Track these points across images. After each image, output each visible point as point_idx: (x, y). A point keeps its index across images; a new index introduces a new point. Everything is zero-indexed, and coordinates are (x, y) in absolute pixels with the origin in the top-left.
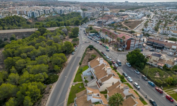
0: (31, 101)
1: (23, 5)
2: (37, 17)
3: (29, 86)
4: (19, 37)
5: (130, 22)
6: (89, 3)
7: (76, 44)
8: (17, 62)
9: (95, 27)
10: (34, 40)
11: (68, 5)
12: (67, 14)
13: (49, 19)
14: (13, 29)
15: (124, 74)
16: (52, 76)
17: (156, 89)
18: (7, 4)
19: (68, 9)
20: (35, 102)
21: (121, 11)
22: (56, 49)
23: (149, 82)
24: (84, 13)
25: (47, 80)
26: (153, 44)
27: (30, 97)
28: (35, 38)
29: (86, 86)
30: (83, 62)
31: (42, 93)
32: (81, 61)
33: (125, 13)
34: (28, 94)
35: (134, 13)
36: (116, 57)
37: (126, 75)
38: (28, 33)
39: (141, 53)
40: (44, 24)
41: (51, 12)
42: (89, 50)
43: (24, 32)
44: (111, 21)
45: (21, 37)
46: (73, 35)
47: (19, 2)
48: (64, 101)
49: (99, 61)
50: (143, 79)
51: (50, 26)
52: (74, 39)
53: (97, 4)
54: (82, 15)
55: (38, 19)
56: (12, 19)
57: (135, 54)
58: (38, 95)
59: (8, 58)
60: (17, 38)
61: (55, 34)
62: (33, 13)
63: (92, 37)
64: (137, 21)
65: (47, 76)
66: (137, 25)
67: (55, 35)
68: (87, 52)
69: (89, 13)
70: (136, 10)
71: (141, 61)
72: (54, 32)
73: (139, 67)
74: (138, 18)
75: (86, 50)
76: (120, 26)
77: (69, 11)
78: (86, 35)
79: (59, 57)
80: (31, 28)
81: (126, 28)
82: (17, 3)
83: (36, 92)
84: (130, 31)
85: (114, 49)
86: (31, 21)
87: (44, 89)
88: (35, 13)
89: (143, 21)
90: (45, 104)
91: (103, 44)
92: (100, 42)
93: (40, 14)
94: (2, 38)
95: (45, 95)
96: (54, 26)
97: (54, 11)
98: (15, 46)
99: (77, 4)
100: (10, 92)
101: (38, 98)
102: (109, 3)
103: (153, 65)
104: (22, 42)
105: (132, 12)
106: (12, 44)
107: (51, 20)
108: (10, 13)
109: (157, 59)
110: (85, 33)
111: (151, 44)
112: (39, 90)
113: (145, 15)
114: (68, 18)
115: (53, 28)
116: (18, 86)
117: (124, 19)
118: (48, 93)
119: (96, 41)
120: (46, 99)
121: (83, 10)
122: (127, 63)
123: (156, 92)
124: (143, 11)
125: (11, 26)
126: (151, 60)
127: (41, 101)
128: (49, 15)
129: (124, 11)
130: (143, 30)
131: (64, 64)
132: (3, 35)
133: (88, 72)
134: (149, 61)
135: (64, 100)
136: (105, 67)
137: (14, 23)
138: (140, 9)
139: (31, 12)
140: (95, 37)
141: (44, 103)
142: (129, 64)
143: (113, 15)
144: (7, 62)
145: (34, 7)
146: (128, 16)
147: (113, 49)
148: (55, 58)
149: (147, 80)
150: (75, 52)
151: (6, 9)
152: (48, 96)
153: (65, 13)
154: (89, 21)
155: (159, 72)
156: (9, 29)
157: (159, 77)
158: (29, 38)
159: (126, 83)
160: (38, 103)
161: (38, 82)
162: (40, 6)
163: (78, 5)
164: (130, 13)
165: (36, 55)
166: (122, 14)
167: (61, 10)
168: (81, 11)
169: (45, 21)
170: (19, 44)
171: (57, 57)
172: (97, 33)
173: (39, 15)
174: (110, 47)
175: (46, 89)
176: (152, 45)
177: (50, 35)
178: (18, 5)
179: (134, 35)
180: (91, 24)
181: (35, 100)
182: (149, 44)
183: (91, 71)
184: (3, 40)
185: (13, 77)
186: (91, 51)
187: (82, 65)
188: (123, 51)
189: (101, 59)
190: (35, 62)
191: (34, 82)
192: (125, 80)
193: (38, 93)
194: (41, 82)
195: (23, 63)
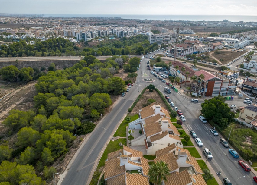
0: (52, 155)
1: (73, 24)
2: (88, 40)
3: (52, 135)
4: (59, 67)
5: (223, 53)
6: (166, 22)
7: (130, 81)
8: (48, 101)
9: (166, 58)
10: (77, 72)
11: (134, 24)
12: (129, 38)
13: (104, 43)
14: (53, 56)
15: (191, 133)
16: (86, 124)
17: (240, 164)
18: (54, 23)
19: (133, 31)
20: (56, 157)
21: (212, 35)
22: (100, 86)
23: (230, 150)
24: (154, 37)
25: (78, 129)
26: (253, 90)
27: (50, 150)
28: (78, 69)
29: (129, 143)
30: (135, 108)
31: (68, 146)
32: (133, 107)
33: (218, 38)
34: (49, 145)
35: (233, 39)
36: (186, 106)
37: (195, 135)
38: (72, 62)
39: (226, 102)
40: (95, 51)
41: (108, 34)
42: (148, 91)
43: (66, 61)
44: (192, 49)
45: (62, 67)
46: (129, 69)
47: (70, 20)
48: (94, 162)
49: (154, 110)
50: (221, 145)
51: (102, 53)
52: (130, 73)
53: (178, 23)
54: (150, 39)
55: (89, 43)
56: (56, 42)
57: (214, 104)
58: (62, 148)
59: (39, 93)
60: (57, 68)
61: (105, 65)
62: (83, 35)
63: (157, 73)
64: (236, 51)
65: (79, 124)
66: (235, 58)
67: (104, 67)
68: (144, 95)
69: (160, 36)
70: (238, 34)
71: (222, 115)
72: (106, 62)
73: (218, 124)
74: (238, 47)
75: (143, 92)
76: (204, 58)
77: (134, 33)
78: (150, 69)
79: (100, 98)
80: (77, 55)
81: (213, 62)
82: (67, 21)
83: (60, 144)
84: (220, 66)
85: (187, 92)
86: (80, 46)
87: (72, 141)
88: (85, 36)
89: (247, 51)
90: (69, 162)
91: (171, 84)
92: (168, 81)
93: (93, 36)
94: (39, 67)
95: (72, 150)
96: (108, 54)
97: (113, 33)
98: (51, 79)
99: (147, 23)
100: (30, 139)
101: (62, 152)
102: (196, 23)
103: (244, 124)
104: (61, 74)
105: (230, 37)
106: (48, 76)
107: (107, 45)
108: (55, 34)
109: (253, 115)
110: (148, 66)
111: (250, 90)
112: (64, 142)
113: (253, 42)
114: (131, 43)
115: (106, 56)
116: (41, 133)
117: (214, 48)
118: (76, 147)
119: (161, 80)
120: (72, 156)
121: (155, 32)
122: (200, 116)
123: (238, 169)
124: (250, 35)
125: (53, 51)
126: (243, 116)
127: (64, 157)
128: (105, 38)
129: (217, 36)
130: (242, 66)
131: (106, 109)
132: (40, 64)
133: (136, 124)
134: (240, 116)
135: (95, 160)
136: (161, 119)
137: (57, 48)
138: (245, 33)
139: (81, 33)
140: (162, 73)
141: (68, 160)
142: (203, 118)
143: (198, 41)
144: (37, 99)
145: (87, 27)
146: (221, 44)
147: (184, 92)
148: (94, 99)
149: (227, 147)
150: (126, 93)
151: (52, 28)
152: (76, 151)
153: (127, 37)
154: (158, 49)
155: (252, 136)
156: (49, 55)
157: (250, 144)
158: (71, 68)
159: (192, 147)
160: (60, 159)
161: (65, 130)
162: (95, 25)
163: (149, 25)
164: (227, 39)
165: (74, 93)
166: (212, 39)
167: (122, 32)
168: (150, 33)
169: (98, 46)
170: (57, 76)
171: (97, 98)
172: (165, 68)
173: (91, 38)
174: (181, 89)
175: (75, 141)
176: (250, 92)
177: (99, 66)
178: (67, 24)
179: (222, 74)
180: (161, 53)
181: (58, 155)
182: (247, 90)
183: (141, 123)
184: (40, 69)
185: (38, 120)
186: (150, 93)
187: (132, 113)
188: (200, 97)
189: (157, 106)
190: (71, 102)
191: (60, 130)
192: (191, 143)
193: (62, 146)
194: (68, 131)
195: (55, 102)
